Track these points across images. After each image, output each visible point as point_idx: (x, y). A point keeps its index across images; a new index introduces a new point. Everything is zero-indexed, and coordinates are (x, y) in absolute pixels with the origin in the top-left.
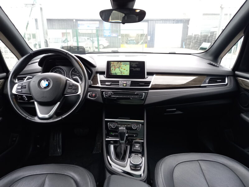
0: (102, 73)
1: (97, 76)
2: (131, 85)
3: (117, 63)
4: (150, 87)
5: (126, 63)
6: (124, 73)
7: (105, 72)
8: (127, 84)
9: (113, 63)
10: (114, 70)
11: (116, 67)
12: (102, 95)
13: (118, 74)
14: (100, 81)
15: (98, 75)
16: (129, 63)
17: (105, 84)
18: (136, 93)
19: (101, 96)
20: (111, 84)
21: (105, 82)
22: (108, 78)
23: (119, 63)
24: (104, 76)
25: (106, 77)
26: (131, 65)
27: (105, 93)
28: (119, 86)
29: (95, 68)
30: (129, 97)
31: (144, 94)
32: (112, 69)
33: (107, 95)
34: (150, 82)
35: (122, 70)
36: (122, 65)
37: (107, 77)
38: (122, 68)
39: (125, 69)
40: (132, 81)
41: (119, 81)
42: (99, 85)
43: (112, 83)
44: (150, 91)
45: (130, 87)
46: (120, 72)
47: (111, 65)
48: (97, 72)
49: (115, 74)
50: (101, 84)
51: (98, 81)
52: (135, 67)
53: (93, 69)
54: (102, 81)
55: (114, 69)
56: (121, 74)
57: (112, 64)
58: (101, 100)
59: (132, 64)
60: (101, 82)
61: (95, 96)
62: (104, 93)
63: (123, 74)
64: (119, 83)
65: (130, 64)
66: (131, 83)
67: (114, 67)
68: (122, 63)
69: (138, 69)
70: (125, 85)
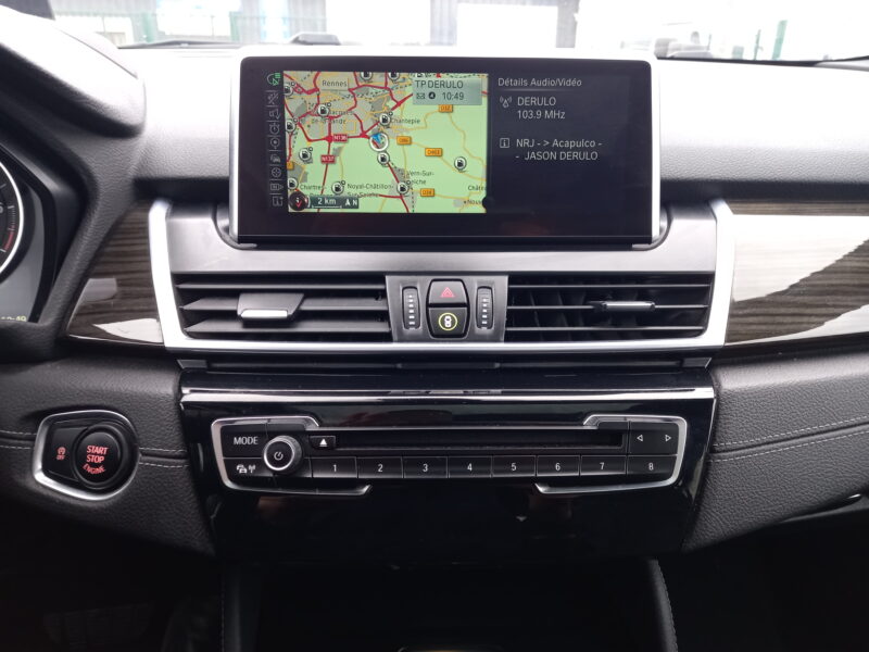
0: (198, 195)
1: (142, 232)
2: (513, 318)
3: (347, 77)
4: (715, 334)
5: (445, 77)
6: (430, 193)
7: (224, 184)
8: (467, 305)
9: (304, 78)
10: (328, 160)
11: (348, 126)
12: (190, 456)
13: (367, 206)
14: (178, 278)
15: (158, 213)
16: (481, 80)
17: (231, 316)
18: (589, 424)
19: (180, 465)
20: (301, 316)
21: (235, 295)
22: (265, 244)
23: (378, 78)
24: (222, 222)
25: (241, 240)
26: (505, 103)
27: (228, 434)
28: (387, 338)
29: (119, 146)
30: (514, 472)
31: (683, 425)
32: (297, 145)
33: (251, 454)
34: (707, 278)
35: (409, 159)
36: (410, 110)
37: (253, 235)
38: (406, 141)
39: (436, 153)
40: (514, 278)
41: (378, 277)
42: (166, 328)
43: (312, 305)
44: (736, 381)
45: (510, 338)
46: (386, 176)
47: (293, 104)
48: (149, 189)
49: (341, 202)
50: (188, 319)
51: (148, 283)
52: (543, 130)
53: (98, 158)
54: (190, 286)
55: (321, 148)
56: (395, 207)
57: (299, 89)
58: (184, 523)
59: (515, 95)
60: (183, 297)
61: (115, 470)
62: (216, 429)
63: (423, 206)
64: (381, 294)
65: (494, 94)
66: (514, 297)
67: (318, 128)
68: (410, 81)
69: (576, 150)
70: (448, 321)
